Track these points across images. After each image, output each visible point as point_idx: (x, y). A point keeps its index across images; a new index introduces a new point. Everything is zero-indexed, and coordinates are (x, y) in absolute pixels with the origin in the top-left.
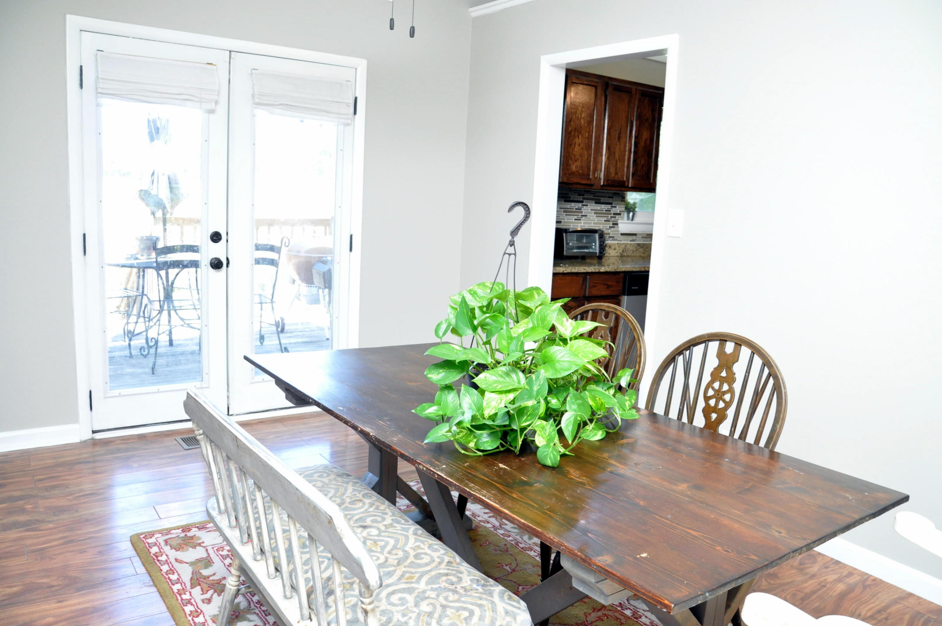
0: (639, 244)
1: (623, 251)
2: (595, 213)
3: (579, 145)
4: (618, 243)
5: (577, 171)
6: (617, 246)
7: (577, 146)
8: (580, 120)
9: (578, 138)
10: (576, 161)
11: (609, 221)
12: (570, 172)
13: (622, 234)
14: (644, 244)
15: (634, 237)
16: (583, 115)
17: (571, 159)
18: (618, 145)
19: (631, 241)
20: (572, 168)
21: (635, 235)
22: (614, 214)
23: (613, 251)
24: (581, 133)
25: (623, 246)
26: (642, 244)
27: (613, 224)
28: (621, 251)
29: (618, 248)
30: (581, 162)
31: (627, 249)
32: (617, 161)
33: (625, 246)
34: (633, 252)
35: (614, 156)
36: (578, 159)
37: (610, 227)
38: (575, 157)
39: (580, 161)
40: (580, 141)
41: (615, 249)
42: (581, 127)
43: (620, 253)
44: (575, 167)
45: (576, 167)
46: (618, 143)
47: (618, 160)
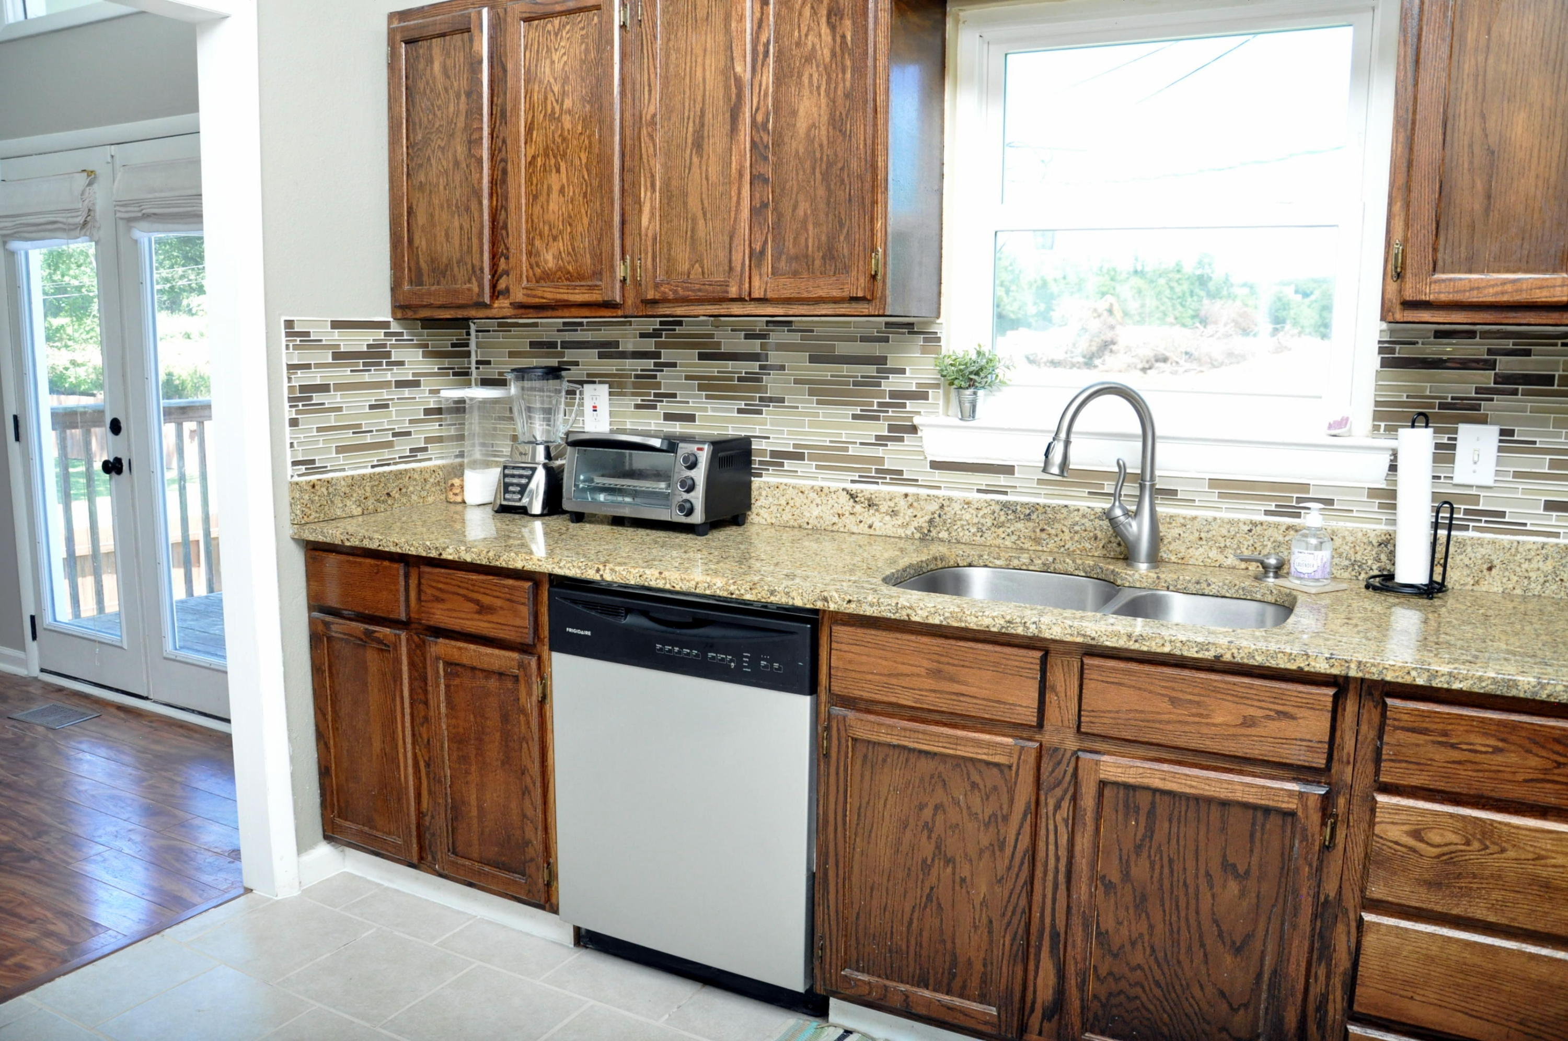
0: (1005, 506)
1: (931, 521)
2: (812, 393)
3: (562, 191)
4: (906, 495)
5: (560, 269)
6: (902, 504)
7: (555, 195)
8: (559, 120)
9: (558, 171)
10: (555, 239)
11: (877, 418)
12: (538, 271)
13: (935, 465)
14: (1035, 507)
15: (1001, 480)
16: (568, 103)
17: (541, 235)
18: (695, 169)
19: (979, 491)
20: (546, 262)
21: (1008, 470)
22: (893, 394)
23: (888, 518)
24: (564, 156)
25: (935, 507)
26: (1023, 505)
27: (891, 428)
28: (922, 521)
29: (910, 512)
30: (572, 238)
31: (948, 517)
32: (694, 220)
33: (942, 507)
34: (980, 530)
35: (685, 204)
36: (561, 232)
37: (878, 438)
38: (550, 230)
39: (566, 237)
40: (565, 181)
41: (894, 513)
42: (564, 140)
43: (919, 529)
44: (554, 257)
45: (558, 257)
46: (695, 160)
47: (700, 214)
